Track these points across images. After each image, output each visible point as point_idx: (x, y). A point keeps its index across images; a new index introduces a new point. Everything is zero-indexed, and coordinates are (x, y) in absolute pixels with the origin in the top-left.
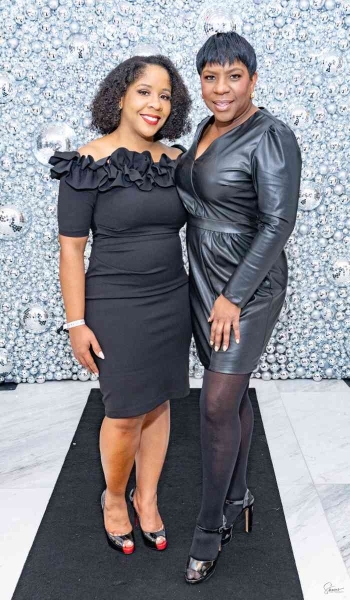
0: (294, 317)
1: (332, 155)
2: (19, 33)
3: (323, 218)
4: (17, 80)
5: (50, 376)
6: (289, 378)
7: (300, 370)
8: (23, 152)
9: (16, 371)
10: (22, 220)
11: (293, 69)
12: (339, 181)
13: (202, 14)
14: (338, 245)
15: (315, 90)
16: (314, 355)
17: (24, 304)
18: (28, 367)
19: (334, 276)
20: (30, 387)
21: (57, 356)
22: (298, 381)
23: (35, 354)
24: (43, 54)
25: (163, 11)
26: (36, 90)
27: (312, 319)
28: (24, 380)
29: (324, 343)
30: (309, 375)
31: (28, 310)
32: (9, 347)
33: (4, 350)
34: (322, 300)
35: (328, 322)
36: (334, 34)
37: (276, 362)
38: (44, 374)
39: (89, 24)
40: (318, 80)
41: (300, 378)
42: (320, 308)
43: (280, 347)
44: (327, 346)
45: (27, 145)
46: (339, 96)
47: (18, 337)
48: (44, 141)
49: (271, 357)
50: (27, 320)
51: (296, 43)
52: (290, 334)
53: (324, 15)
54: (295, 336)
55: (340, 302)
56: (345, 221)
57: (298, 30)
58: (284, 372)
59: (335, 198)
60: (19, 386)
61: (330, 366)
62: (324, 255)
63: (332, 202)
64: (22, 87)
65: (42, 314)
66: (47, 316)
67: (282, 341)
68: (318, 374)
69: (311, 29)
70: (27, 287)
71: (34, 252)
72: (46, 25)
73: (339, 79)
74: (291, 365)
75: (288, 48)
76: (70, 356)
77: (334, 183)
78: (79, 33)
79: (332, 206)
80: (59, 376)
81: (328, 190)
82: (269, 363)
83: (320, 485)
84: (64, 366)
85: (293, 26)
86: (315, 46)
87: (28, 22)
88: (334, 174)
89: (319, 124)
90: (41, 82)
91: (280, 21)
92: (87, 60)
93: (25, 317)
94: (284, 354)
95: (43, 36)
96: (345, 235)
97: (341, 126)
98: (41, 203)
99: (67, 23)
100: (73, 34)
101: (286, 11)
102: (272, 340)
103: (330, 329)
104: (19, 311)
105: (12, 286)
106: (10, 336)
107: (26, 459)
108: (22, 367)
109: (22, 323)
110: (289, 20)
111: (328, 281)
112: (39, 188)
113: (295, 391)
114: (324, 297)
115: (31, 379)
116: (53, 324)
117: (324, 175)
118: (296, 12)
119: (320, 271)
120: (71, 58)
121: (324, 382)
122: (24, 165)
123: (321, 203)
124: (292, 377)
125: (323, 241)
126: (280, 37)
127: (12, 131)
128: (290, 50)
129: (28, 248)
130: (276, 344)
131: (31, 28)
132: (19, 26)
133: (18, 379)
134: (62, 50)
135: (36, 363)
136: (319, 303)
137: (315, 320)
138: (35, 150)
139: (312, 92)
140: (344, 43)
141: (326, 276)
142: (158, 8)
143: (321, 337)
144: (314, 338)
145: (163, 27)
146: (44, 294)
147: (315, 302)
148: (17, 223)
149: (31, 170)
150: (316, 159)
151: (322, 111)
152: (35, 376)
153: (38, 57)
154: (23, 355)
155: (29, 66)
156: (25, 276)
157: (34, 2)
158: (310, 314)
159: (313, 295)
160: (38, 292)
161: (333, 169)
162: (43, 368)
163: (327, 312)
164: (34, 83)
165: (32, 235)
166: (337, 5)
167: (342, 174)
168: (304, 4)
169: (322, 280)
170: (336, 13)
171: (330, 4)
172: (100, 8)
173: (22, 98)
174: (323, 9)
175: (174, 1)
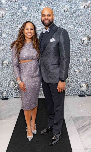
0: (67, 82)
1: (73, 47)
2: (7, 24)
3: (72, 61)
4: (7, 34)
5: (15, 96)
6: (66, 95)
7: (69, 93)
8: (8, 49)
9: (8, 96)
10: (8, 63)
12: (75, 53)
14: (76, 66)
16: (72, 90)
17: (9, 81)
19: (75, 73)
20: (11, 99)
21: (17, 92)
23: (12, 92)
24: (12, 28)
26: (11, 36)
27: (71, 82)
30: (70, 95)
32: (6, 90)
33: (5, 91)
34: (73, 78)
35: (74, 83)
36: (73, 22)
39: (21, 22)
40: (70, 31)
44: (74, 88)
46: (74, 35)
47: (8, 88)
51: (65, 24)
52: (66, 86)
53: (71, 18)
54: (67, 86)
55: (77, 78)
56: (77, 61)
57: (65, 21)
60: (9, 99)
61: (75, 92)
62: (73, 68)
63: (74, 57)
64: (8, 35)
65: (13, 83)
66: (14, 84)
68: (72, 94)
69: (68, 21)
70: (10, 78)
71: (11, 70)
72: (12, 22)
73: (75, 31)
74: (67, 92)
76: (19, 92)
77: (74, 53)
78: (19, 24)
79: (74, 58)
80: (17, 96)
81: (73, 55)
83: (73, 117)
84: (18, 94)
85: (64, 21)
86: (69, 25)
87: (9, 22)
88: (74, 51)
89: (71, 41)
90: (12, 34)
91: (61, 20)
93: (10, 84)
95: (12, 24)
96: (77, 64)
99: (17, 22)
100: (18, 24)
103: (75, 84)
104: (8, 83)
105: (7, 77)
106: (7, 88)
107: (11, 114)
108: (9, 95)
110: (63, 19)
111: (74, 74)
113: (68, 98)
114: (73, 77)
115: (11, 97)
116: (16, 85)
118: (65, 18)
119: (72, 72)
120: (18, 29)
121: (74, 96)
122: (9, 52)
123: (72, 58)
125: (72, 66)
126: (62, 23)
127: (6, 45)
128: (64, 25)
129: (10, 69)
131: (9, 23)
132: (7, 23)
133: (8, 97)
134: (16, 28)
135: (12, 94)
136: (72, 79)
137: (72, 83)
139: (69, 34)
140: (75, 24)
141: (73, 73)
142: (36, 18)
143: (73, 86)
144: (71, 86)
145: (37, 22)
146: (13, 79)
148: (7, 64)
151: (71, 38)
152: (12, 97)
153: (11, 29)
154: (9, 92)
155: (9, 31)
156: (9, 75)
157: (10, 18)
158: (70, 81)
159: (71, 77)
160: (12, 78)
161: (74, 50)
162: (14, 95)
163: (74, 81)
164: (10, 34)
165: (11, 66)
166: (73, 16)
167: (76, 51)
168: (66, 16)
169: (73, 74)
170: (73, 18)
171: (72, 16)
172: (24, 18)
173: (8, 38)
174: (70, 17)
175: (39, 16)
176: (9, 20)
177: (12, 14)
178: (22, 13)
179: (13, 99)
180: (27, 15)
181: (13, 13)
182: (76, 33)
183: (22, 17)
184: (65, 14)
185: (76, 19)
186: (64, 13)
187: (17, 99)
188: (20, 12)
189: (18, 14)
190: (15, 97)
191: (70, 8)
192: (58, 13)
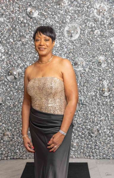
0: (102, 136)
3: (111, 99)
5: (12, 157)
7: (104, 156)
10: (2, 101)
13: (66, 28)
16: (110, 150)
17: (3, 131)
18: (4, 154)
20: (5, 161)
21: (15, 150)
24: (10, 43)
26: (8, 55)
28: (3, 159)
30: (107, 158)
31: (4, 133)
38: (10, 156)
39: (26, 33)
40: (108, 49)
41: (105, 158)
42: (111, 132)
43: (97, 147)
45: (4, 75)
48: (10, 73)
49: (94, 151)
51: (100, 36)
52: (100, 142)
54: (102, 142)
58: (98, 156)
60: (1, 161)
65: (9, 134)
66: (11, 135)
68: (111, 157)
70: (4, 125)
71: (7, 112)
74: (101, 154)
75: (97, 38)
76: (19, 150)
80: (15, 157)
82: (93, 153)
84: (17, 154)
86: (107, 37)
89: (109, 65)
90: (9, 53)
91: (93, 29)
92: (25, 45)
93: (3, 136)
94: (98, 149)
95: (10, 37)
100: (20, 36)
109: (2, 138)
113: (103, 164)
114: (113, 128)
115: (5, 158)
117: (111, 83)
119: (111, 118)
122: (3, 82)
123: (111, 94)
124: (101, 158)
125: (112, 107)
126: (94, 34)
132: (2, 34)
136: (111, 130)
137: (110, 137)
138: (7, 76)
141: (113, 120)
143: (112, 143)
144: (110, 143)
147: (109, 130)
148: (0, 102)
149: (6, 83)
150: (108, 78)
156: (3, 121)
157: (7, 26)
158: (108, 134)
159: (109, 127)
165: (6, 106)
168: (102, 23)
171: (112, 22)
174: (110, 24)
175: (56, 24)
177: (11, 20)
180: (35, 21)
183: (26, 25)
189: (21, 20)
190: (11, 159)
191: (110, 9)
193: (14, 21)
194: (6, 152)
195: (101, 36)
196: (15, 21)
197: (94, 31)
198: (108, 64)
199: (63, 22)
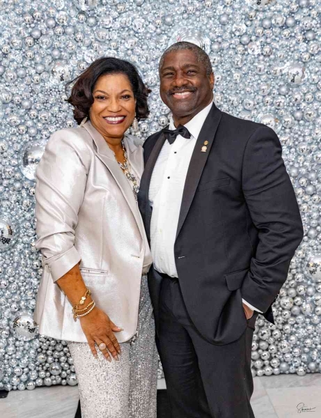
1: (302, 158)
2: (5, 61)
5: (39, 382)
6: (273, 374)
7: (284, 365)
8: (10, 169)
9: (6, 379)
10: (11, 232)
11: (259, 81)
12: (309, 182)
13: (173, 36)
14: (312, 242)
15: (281, 99)
16: (296, 350)
17: (13, 313)
18: (18, 374)
19: (312, 272)
20: (22, 395)
21: (46, 362)
22: (282, 377)
23: (25, 361)
24: (27, 79)
25: (137, 35)
26: (22, 111)
27: (293, 316)
28: (15, 388)
29: (306, 338)
31: (17, 318)
34: (301, 296)
35: (308, 317)
36: (296, 47)
37: (260, 358)
38: (34, 380)
39: (69, 50)
40: (283, 90)
41: (284, 373)
42: (299, 303)
43: (263, 344)
44: (308, 341)
45: (14, 162)
46: (304, 104)
47: (8, 345)
48: (30, 158)
49: (255, 353)
50: (17, 329)
51: (262, 57)
52: (272, 331)
53: (286, 32)
54: (276, 332)
55: (319, 297)
56: (318, 219)
57: (263, 46)
58: (268, 369)
59: (307, 197)
60: (10, 394)
61: (312, 360)
62: (300, 252)
63: (304, 202)
64: (9, 109)
65: (31, 321)
67: (265, 337)
68: (301, 369)
69: (275, 45)
70: (16, 297)
71: (23, 262)
72: (29, 54)
73: (304, 89)
74: (275, 361)
75: (254, 63)
76: (59, 362)
77: (305, 184)
78: (60, 59)
80: (49, 381)
81: (300, 191)
82: (253, 360)
84: (54, 372)
85: (258, 43)
86: (279, 60)
87: (13, 51)
88: (304, 176)
89: (288, 130)
90: (26, 104)
91: (245, 39)
93: (15, 325)
94: (267, 350)
95: (27, 63)
96: (319, 232)
97: (307, 132)
98: (28, 215)
99: (49, 51)
100: (54, 59)
101: (250, 30)
102: (255, 337)
103: (311, 323)
104: (9, 320)
108: (13, 374)
110: (253, 38)
111: (306, 277)
112: (26, 201)
113: (280, 386)
114: (303, 292)
115: (22, 386)
117: (295, 178)
118: (260, 31)
119: (297, 268)
120: (53, 81)
121: (308, 376)
122: (12, 181)
124: (276, 372)
126: (246, 52)
128: (256, 64)
129: (16, 259)
130: (259, 341)
131: (16, 56)
132: (5, 55)
133: (9, 386)
134: (44, 75)
135: (26, 370)
136: (298, 299)
137: (296, 316)
138: (21, 166)
139: (279, 101)
140: (306, 56)
141: (302, 272)
142: (132, 32)
143: (302, 332)
144: (295, 333)
145: (138, 50)
147: (294, 298)
148: (6, 235)
149: (18, 185)
151: (289, 119)
152: (25, 383)
153: (22, 82)
154: (13, 362)
155: (14, 90)
156: (14, 286)
157: (18, 34)
158: (290, 309)
159: (292, 291)
160: (27, 300)
161: (303, 171)
162: (33, 375)
163: (307, 307)
164: (20, 105)
165: (20, 246)
166: (297, 22)
167: (313, 175)
168: (267, 23)
169: (299, 276)
170: (297, 29)
171: (290, 22)
172: (79, 36)
173: (8, 120)
174: (285, 26)
175: (147, 26)
176: (17, 41)
177: (28, 18)
178: (73, 13)
179: (32, 395)
180: (92, 21)
181: (31, 12)
182: (309, 96)
183: (70, 30)
184: (260, 15)
185: (310, 35)
186: (257, 10)
187: (49, 392)
188: (63, 10)
189: (54, 18)
190: (37, 387)
192: (229, 10)
193: (35, 21)
194: (23, 369)
195: (265, 56)
196: (37, 20)
197: (247, 44)
198: (285, 128)
199: (164, 22)
